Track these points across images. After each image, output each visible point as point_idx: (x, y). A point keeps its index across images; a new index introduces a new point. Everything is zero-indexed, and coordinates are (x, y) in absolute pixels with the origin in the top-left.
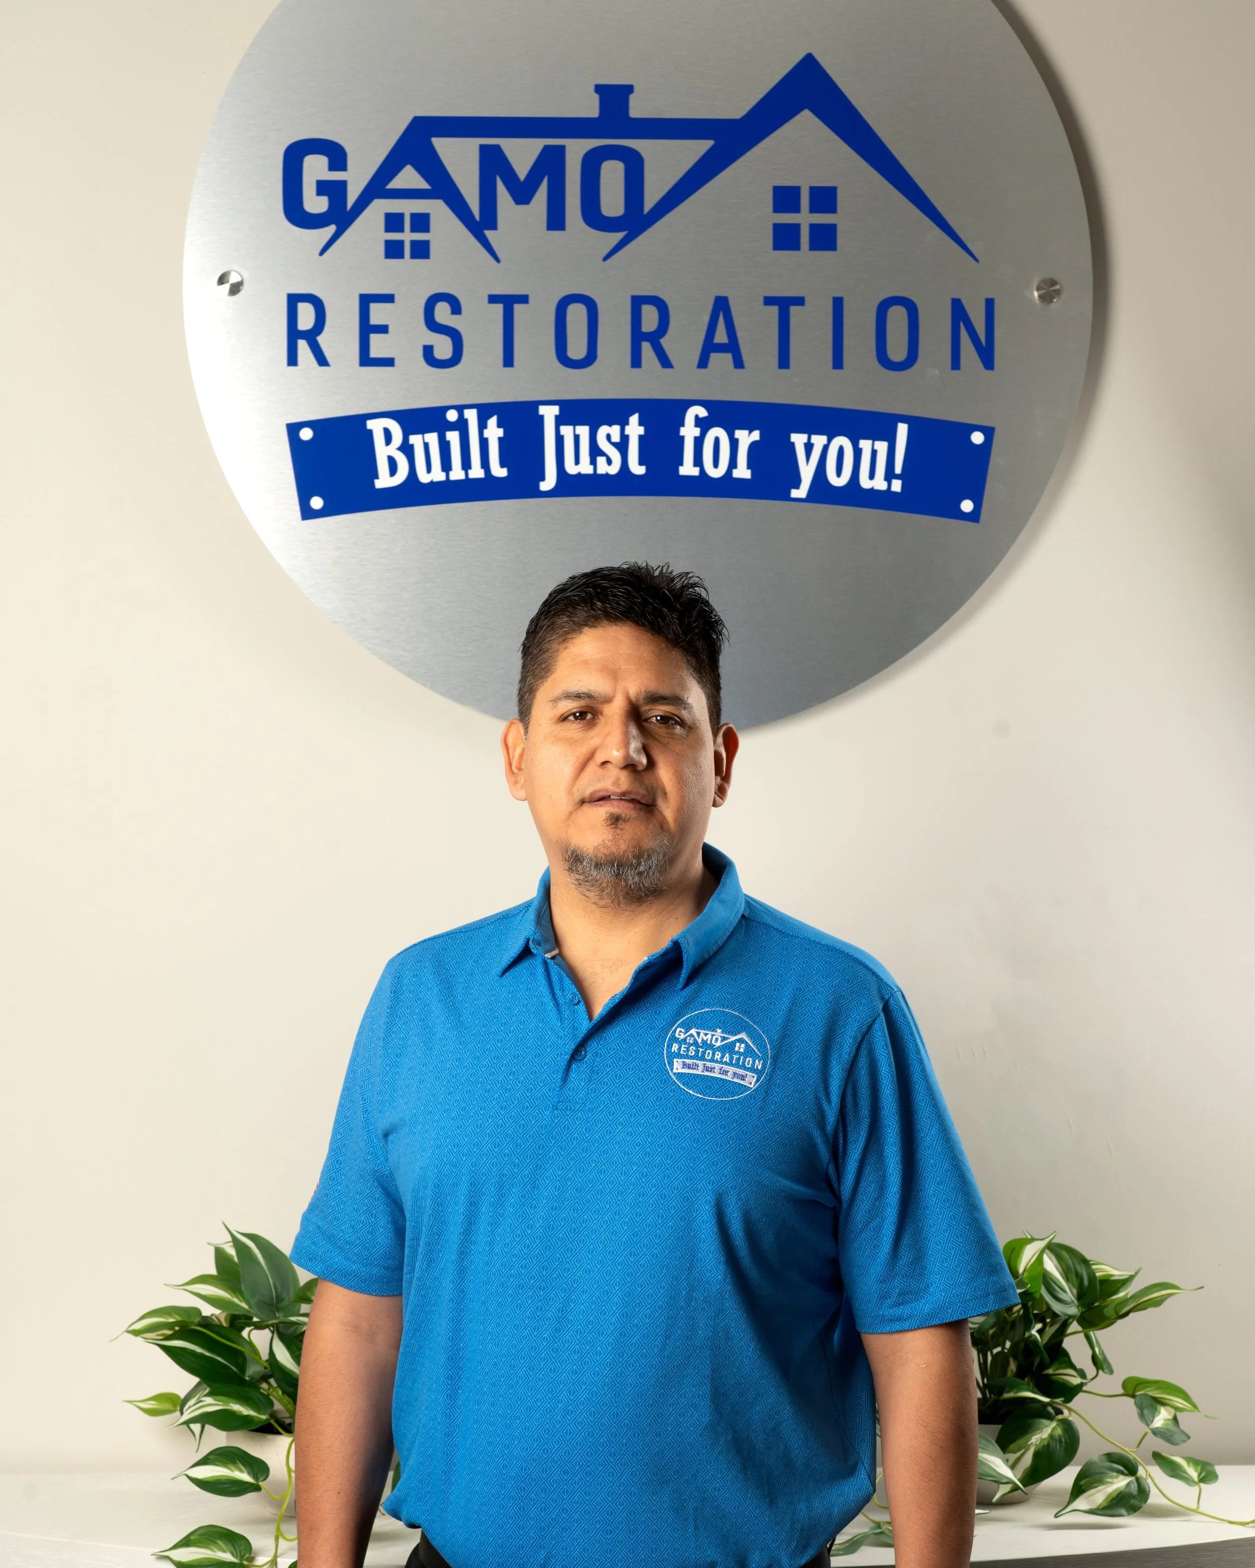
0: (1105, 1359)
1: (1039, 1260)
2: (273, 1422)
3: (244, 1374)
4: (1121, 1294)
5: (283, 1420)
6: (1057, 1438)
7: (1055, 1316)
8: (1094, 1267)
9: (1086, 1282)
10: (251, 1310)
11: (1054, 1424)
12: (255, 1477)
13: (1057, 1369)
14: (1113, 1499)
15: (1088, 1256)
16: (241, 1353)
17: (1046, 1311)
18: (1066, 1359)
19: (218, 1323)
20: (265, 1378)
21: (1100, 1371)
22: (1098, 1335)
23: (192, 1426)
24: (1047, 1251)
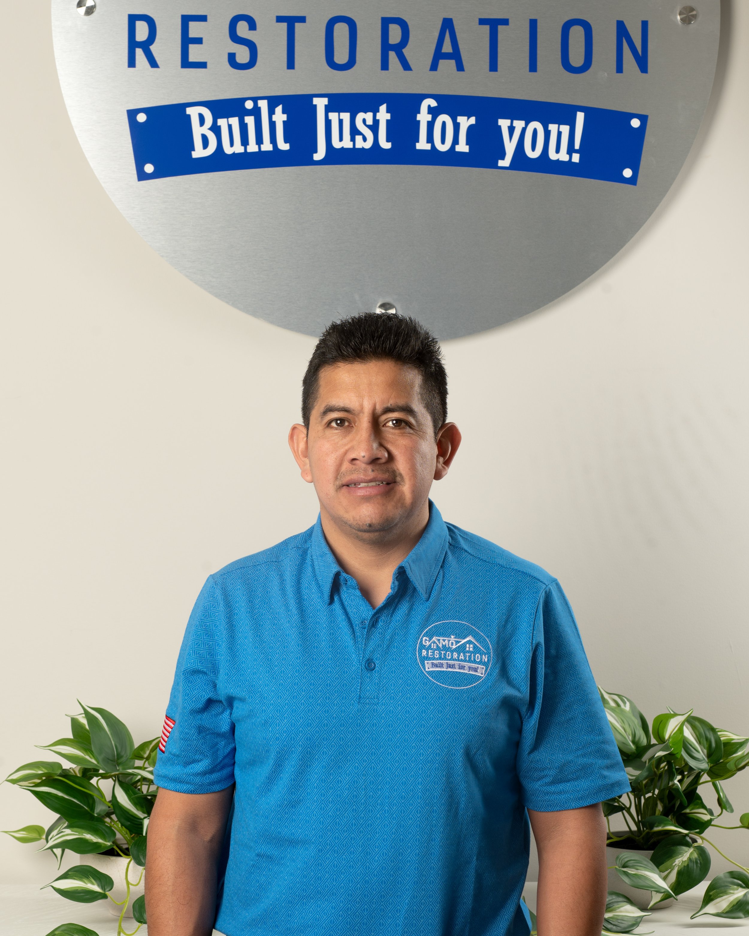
0: (727, 801)
1: (681, 730)
2: (115, 847)
3: (94, 812)
4: (739, 753)
5: (121, 845)
6: (694, 860)
7: (691, 769)
8: (719, 733)
9: (714, 745)
10: (98, 765)
11: (691, 850)
12: (103, 888)
13: (693, 809)
14: (734, 906)
15: (715, 726)
16: (91, 796)
17: (684, 766)
18: (700, 802)
19: (74, 774)
20: (108, 815)
21: (724, 810)
22: (722, 783)
23: (55, 850)
24: (686, 723)
